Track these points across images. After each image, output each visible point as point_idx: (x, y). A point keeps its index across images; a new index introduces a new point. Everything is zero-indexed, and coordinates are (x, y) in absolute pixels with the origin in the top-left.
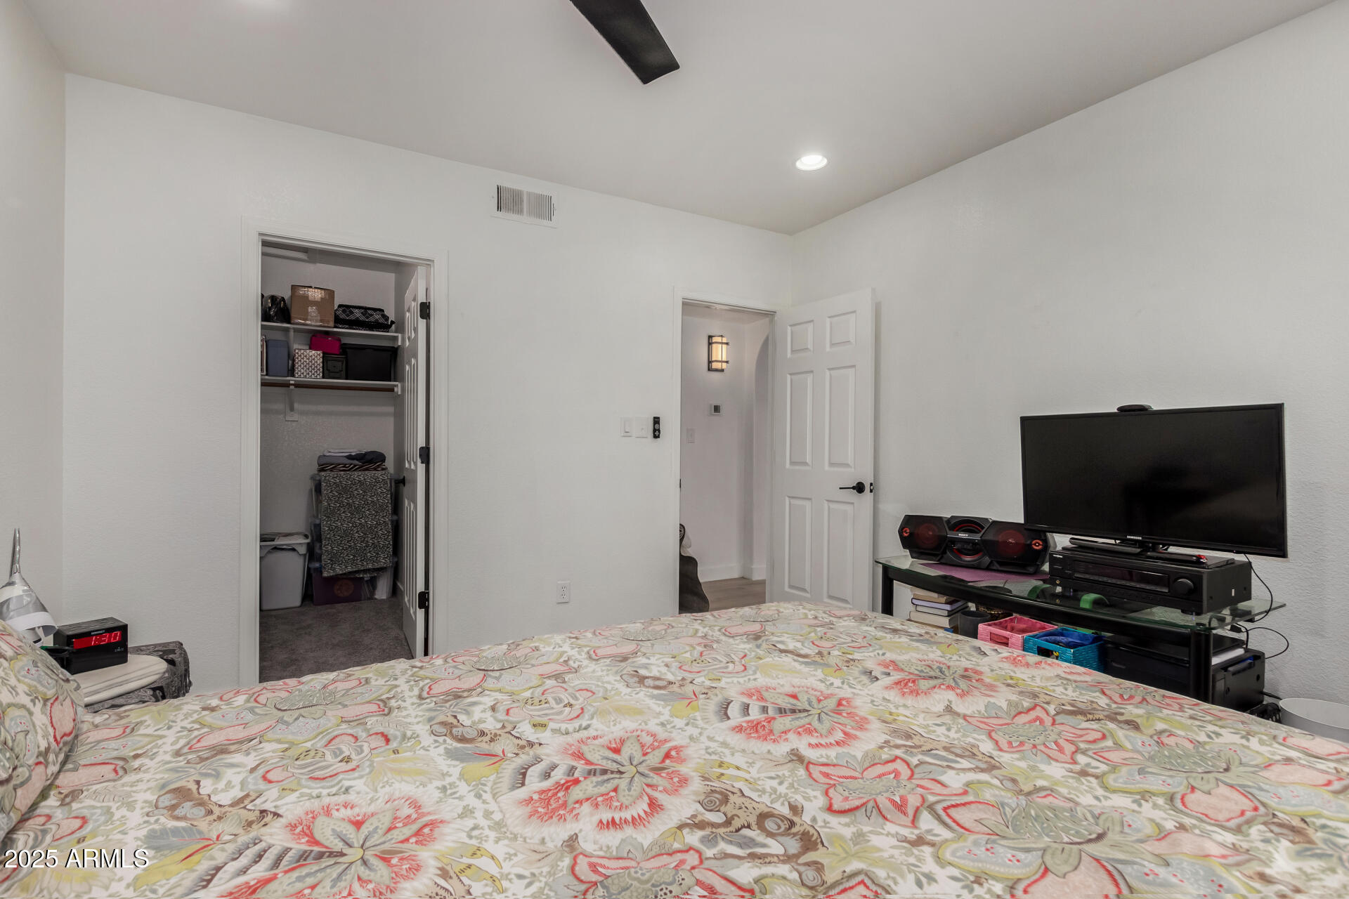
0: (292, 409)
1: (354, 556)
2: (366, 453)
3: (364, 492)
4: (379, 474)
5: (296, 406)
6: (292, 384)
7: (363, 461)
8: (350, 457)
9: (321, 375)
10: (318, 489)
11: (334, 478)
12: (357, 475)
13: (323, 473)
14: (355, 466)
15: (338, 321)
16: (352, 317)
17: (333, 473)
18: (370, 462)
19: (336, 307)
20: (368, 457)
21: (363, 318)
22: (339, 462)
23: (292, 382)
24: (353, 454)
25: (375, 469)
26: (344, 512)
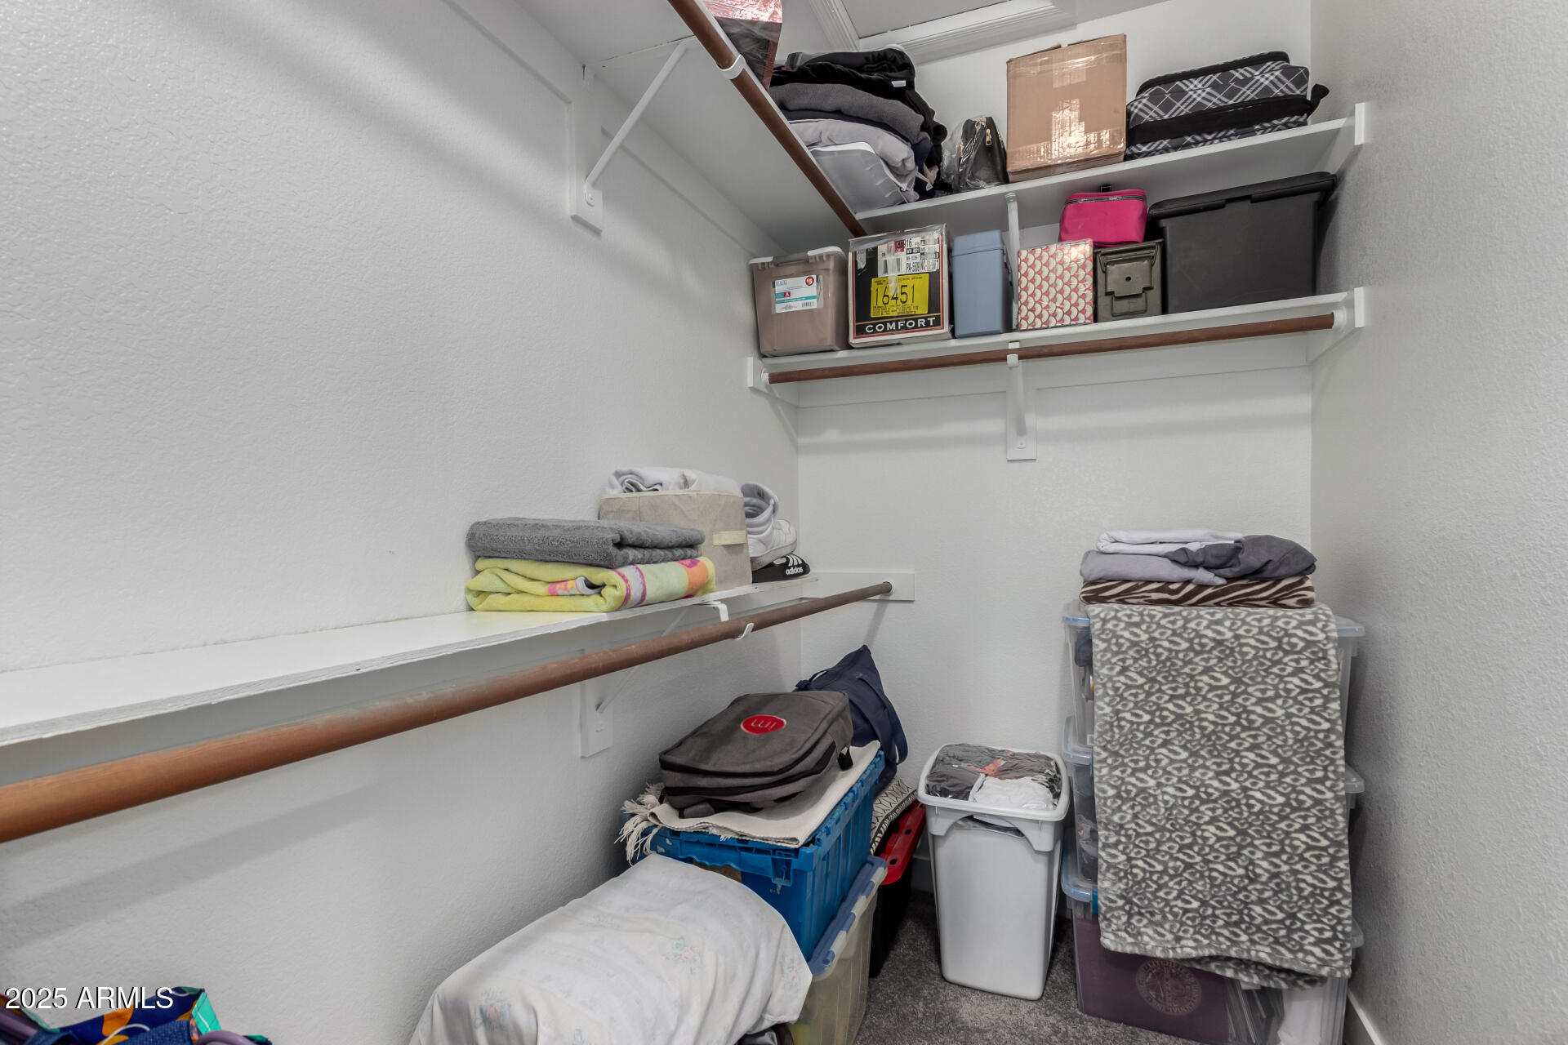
0: (1021, 431)
1: (1204, 903)
2: (1238, 548)
3: (1237, 681)
4: (1290, 619)
5: (1031, 420)
6: (1013, 351)
7: (1227, 572)
8: (1183, 558)
9: (1089, 311)
10: (1083, 655)
11: (1130, 625)
12: (1203, 619)
13: (1096, 609)
14: (1202, 587)
15: (1138, 133)
16: (1181, 109)
17: (1125, 610)
18: (1256, 575)
19: (1131, 96)
20: (1250, 560)
21: (1217, 100)
22: (1147, 573)
23: (1011, 346)
24: (1194, 547)
25: (1275, 602)
26: (1165, 744)
